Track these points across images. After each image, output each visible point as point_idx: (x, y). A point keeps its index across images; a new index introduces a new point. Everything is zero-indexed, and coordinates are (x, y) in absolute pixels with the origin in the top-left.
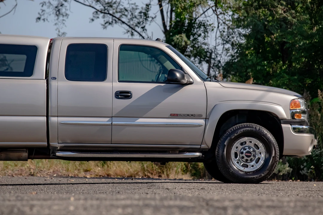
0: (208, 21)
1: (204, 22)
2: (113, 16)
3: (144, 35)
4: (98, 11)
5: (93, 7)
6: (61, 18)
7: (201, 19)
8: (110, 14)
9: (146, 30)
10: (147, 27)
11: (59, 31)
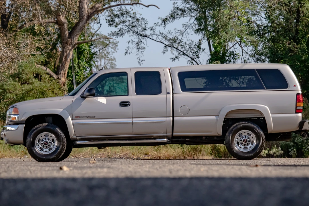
0: (235, 52)
1: (233, 52)
2: (177, 49)
3: (197, 61)
4: (167, 45)
5: (162, 43)
6: (140, 50)
7: (231, 50)
8: (175, 48)
9: (199, 57)
10: (199, 56)
11: (139, 59)
